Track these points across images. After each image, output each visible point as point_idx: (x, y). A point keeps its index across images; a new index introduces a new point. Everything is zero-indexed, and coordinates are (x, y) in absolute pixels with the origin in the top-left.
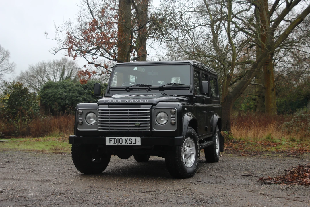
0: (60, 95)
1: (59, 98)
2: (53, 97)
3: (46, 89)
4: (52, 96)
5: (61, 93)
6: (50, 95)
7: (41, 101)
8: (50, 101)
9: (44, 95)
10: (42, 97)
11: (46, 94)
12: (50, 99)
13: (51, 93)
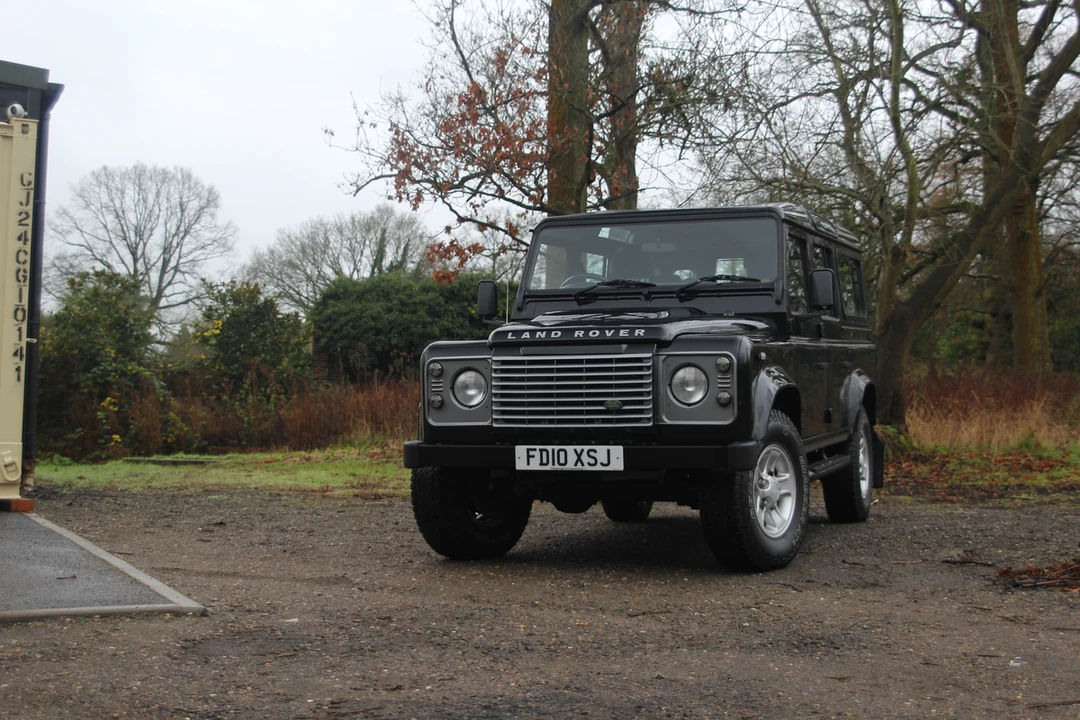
0: (373, 318)
1: (371, 328)
2: (352, 327)
3: (331, 302)
4: (348, 322)
5: (374, 315)
6: (343, 320)
7: (317, 340)
8: (343, 338)
9: (325, 321)
10: (320, 328)
11: (330, 318)
12: (344, 332)
13: (346, 314)
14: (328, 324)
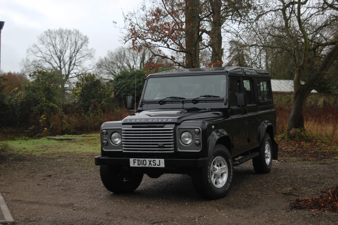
0: (134, 85)
1: (134, 89)
2: (127, 88)
3: (120, 79)
4: (126, 86)
6: (124, 86)
7: (115, 93)
8: (124, 92)
9: (118, 86)
10: (116, 88)
11: (119, 85)
12: (124, 90)
13: (125, 84)
14: (119, 87)
